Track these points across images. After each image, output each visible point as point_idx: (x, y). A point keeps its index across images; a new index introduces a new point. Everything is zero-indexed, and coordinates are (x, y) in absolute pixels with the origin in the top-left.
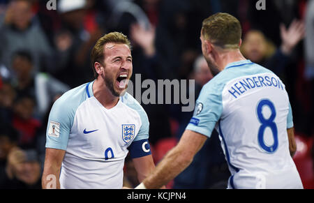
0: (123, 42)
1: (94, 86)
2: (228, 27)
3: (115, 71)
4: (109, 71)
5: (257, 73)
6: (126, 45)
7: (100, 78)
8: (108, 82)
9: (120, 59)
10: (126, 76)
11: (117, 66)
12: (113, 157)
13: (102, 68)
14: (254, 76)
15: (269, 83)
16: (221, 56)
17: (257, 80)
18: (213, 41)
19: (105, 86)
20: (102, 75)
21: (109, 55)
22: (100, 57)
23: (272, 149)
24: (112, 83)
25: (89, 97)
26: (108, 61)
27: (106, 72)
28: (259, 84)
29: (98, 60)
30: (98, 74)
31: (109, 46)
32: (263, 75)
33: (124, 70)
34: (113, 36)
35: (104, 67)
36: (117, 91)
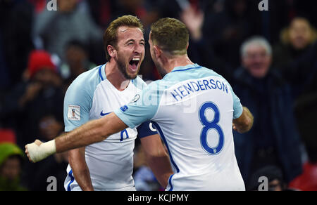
0: (136, 25)
1: (106, 68)
2: (177, 33)
3: (128, 54)
4: (122, 54)
5: (203, 77)
6: (139, 29)
7: (113, 61)
8: (120, 64)
9: (132, 43)
10: (138, 59)
11: (130, 49)
12: (128, 137)
13: (114, 51)
14: (199, 80)
15: (214, 86)
16: (170, 61)
17: (201, 83)
18: (162, 47)
19: (117, 68)
20: (115, 58)
21: (123, 38)
22: (113, 41)
23: (215, 151)
24: (124, 66)
25: (103, 80)
26: (121, 44)
27: (119, 55)
28: (203, 87)
29: (111, 43)
30: (110, 57)
31: (122, 29)
32: (208, 78)
33: (137, 54)
34: (126, 19)
35: (117, 50)
36: (129, 74)
